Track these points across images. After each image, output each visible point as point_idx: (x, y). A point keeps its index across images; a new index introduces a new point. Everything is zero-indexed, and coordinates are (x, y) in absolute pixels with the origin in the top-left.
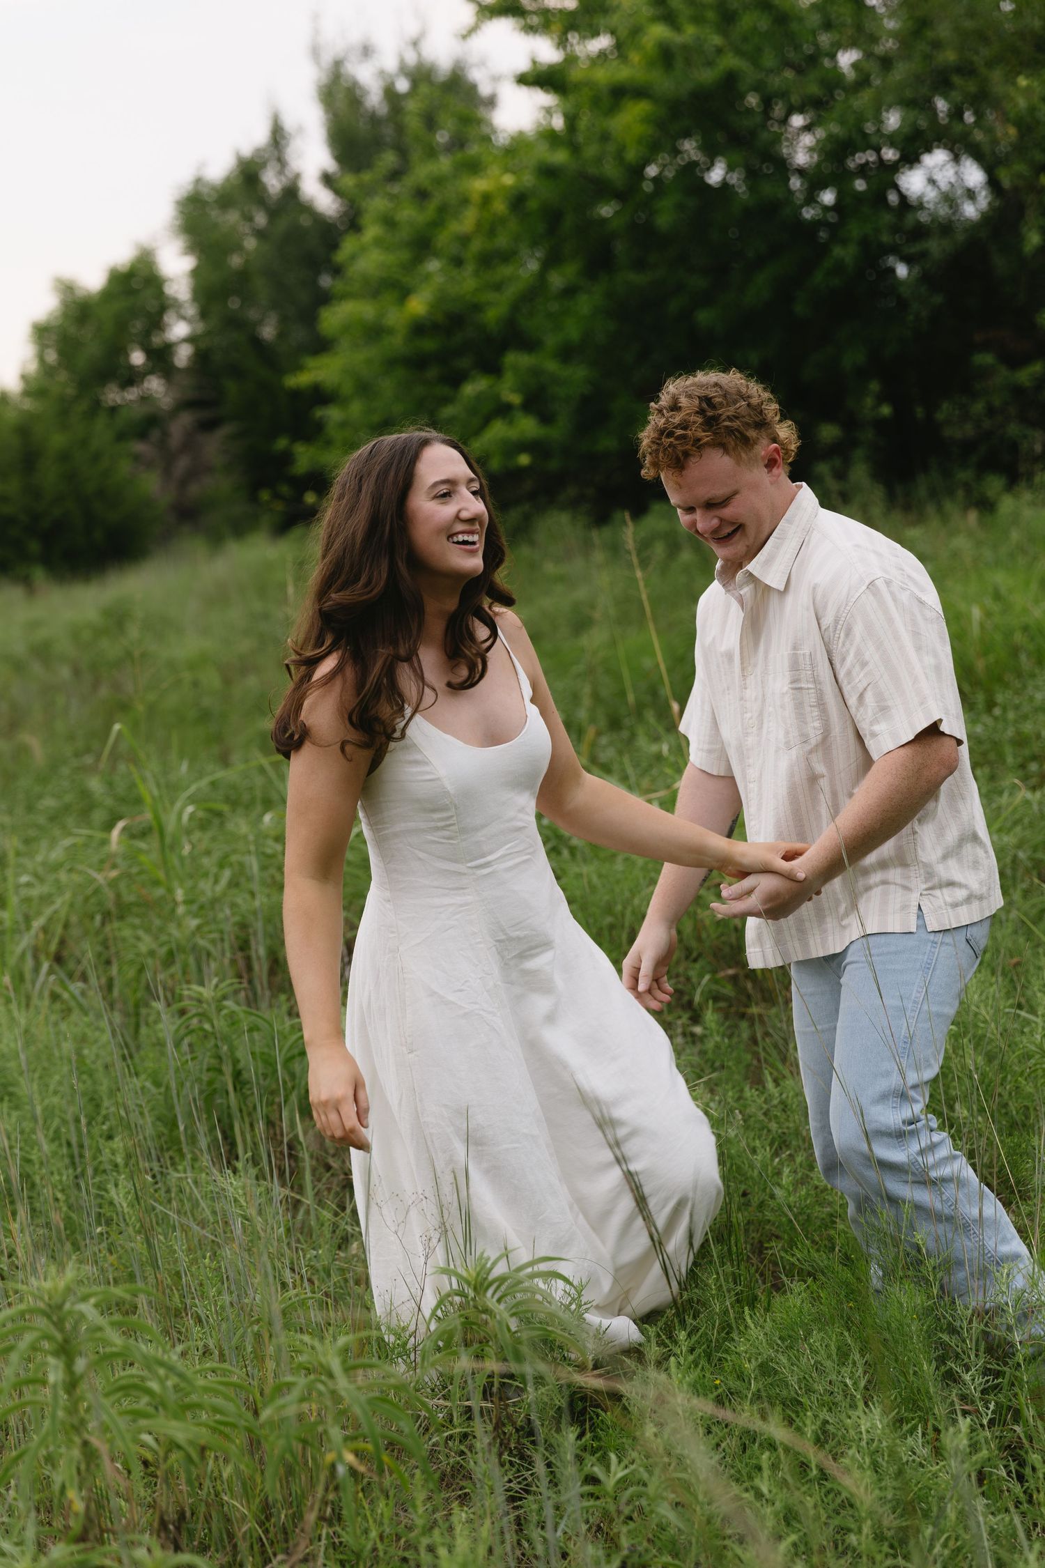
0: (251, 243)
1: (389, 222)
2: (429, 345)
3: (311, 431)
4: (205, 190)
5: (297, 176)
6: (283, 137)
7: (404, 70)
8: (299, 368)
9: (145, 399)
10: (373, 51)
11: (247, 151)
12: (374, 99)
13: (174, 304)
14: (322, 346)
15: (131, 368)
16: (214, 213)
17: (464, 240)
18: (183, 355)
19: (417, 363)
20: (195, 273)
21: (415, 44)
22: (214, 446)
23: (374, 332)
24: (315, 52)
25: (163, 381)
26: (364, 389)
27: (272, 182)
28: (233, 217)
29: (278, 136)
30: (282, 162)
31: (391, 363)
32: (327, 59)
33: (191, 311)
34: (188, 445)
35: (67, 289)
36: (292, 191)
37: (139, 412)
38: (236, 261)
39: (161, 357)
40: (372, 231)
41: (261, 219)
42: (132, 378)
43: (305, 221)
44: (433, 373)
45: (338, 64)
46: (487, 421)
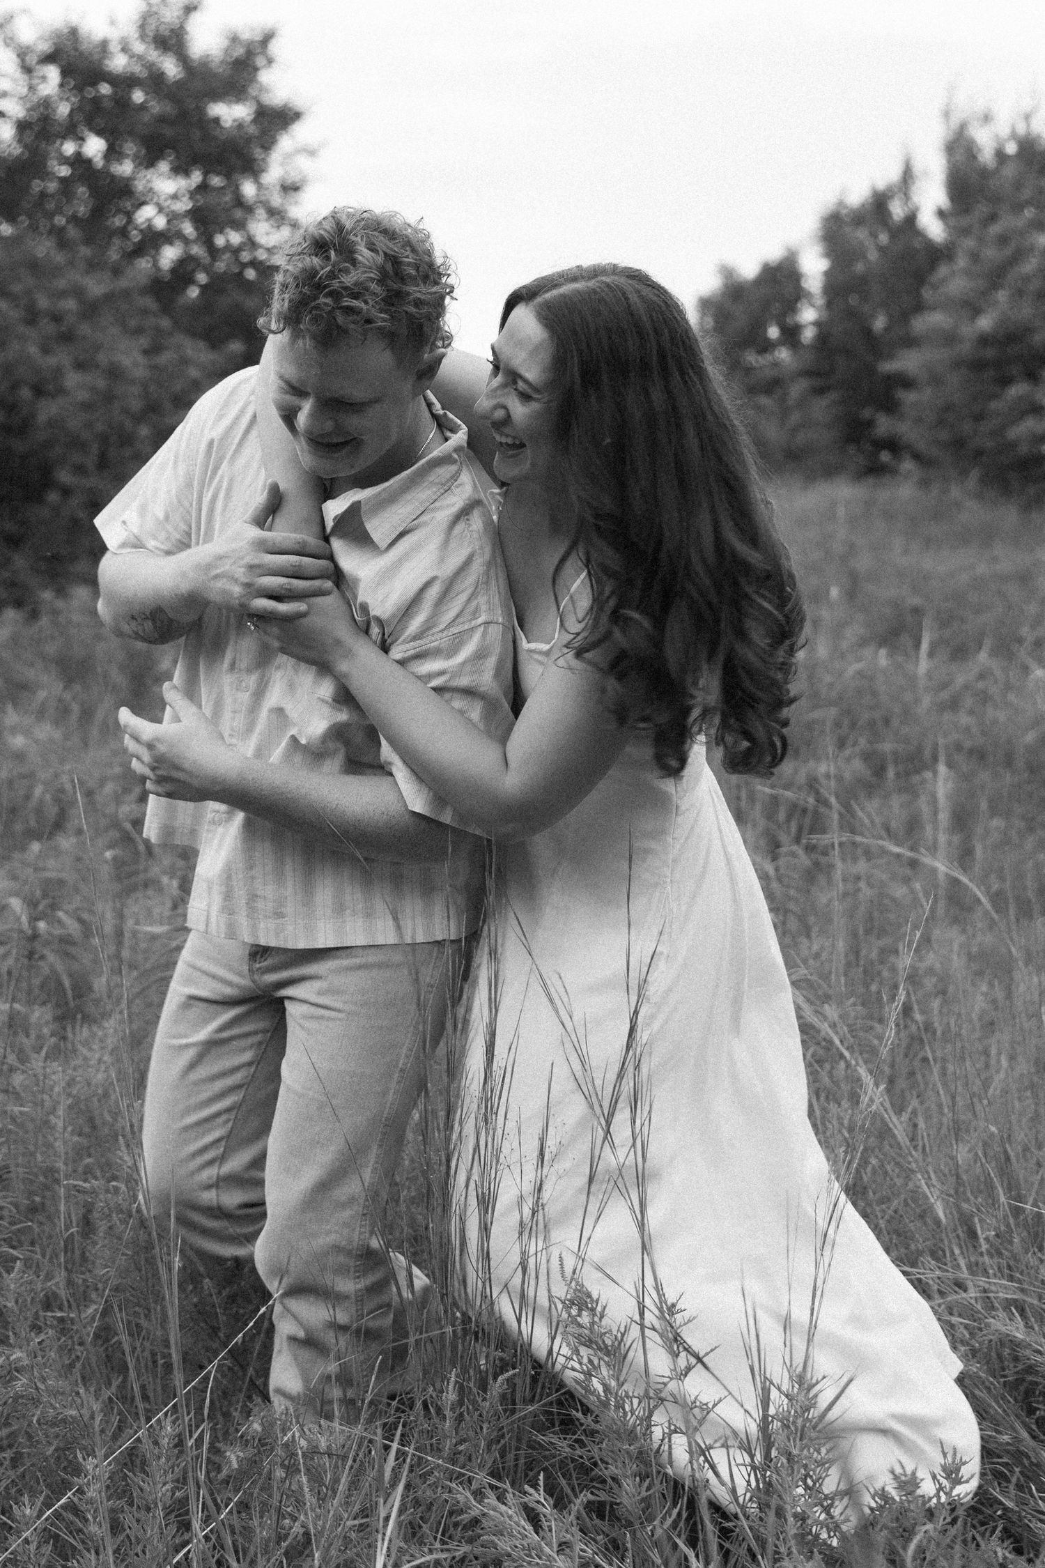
0: (873, 255)
1: (975, 257)
2: (990, 353)
3: (890, 406)
4: (844, 212)
5: (917, 209)
6: (911, 177)
7: (1014, 136)
8: (891, 357)
9: (776, 364)
10: (992, 119)
11: (881, 185)
12: (987, 156)
13: (808, 295)
14: (911, 342)
15: (767, 340)
16: (847, 229)
17: (1027, 279)
18: (808, 335)
19: (978, 365)
20: (827, 274)
21: (1027, 117)
22: (821, 408)
23: (950, 339)
24: (947, 114)
25: (790, 352)
26: (936, 380)
27: (897, 210)
28: (861, 234)
29: (908, 176)
30: (907, 196)
31: (957, 364)
32: (955, 121)
33: (820, 301)
34: (802, 403)
35: (727, 273)
36: (911, 219)
37: (769, 373)
38: (859, 267)
39: (791, 334)
40: (962, 262)
41: (884, 238)
42: (766, 347)
43: (917, 244)
44: (990, 373)
45: (963, 127)
46: (1023, 415)
